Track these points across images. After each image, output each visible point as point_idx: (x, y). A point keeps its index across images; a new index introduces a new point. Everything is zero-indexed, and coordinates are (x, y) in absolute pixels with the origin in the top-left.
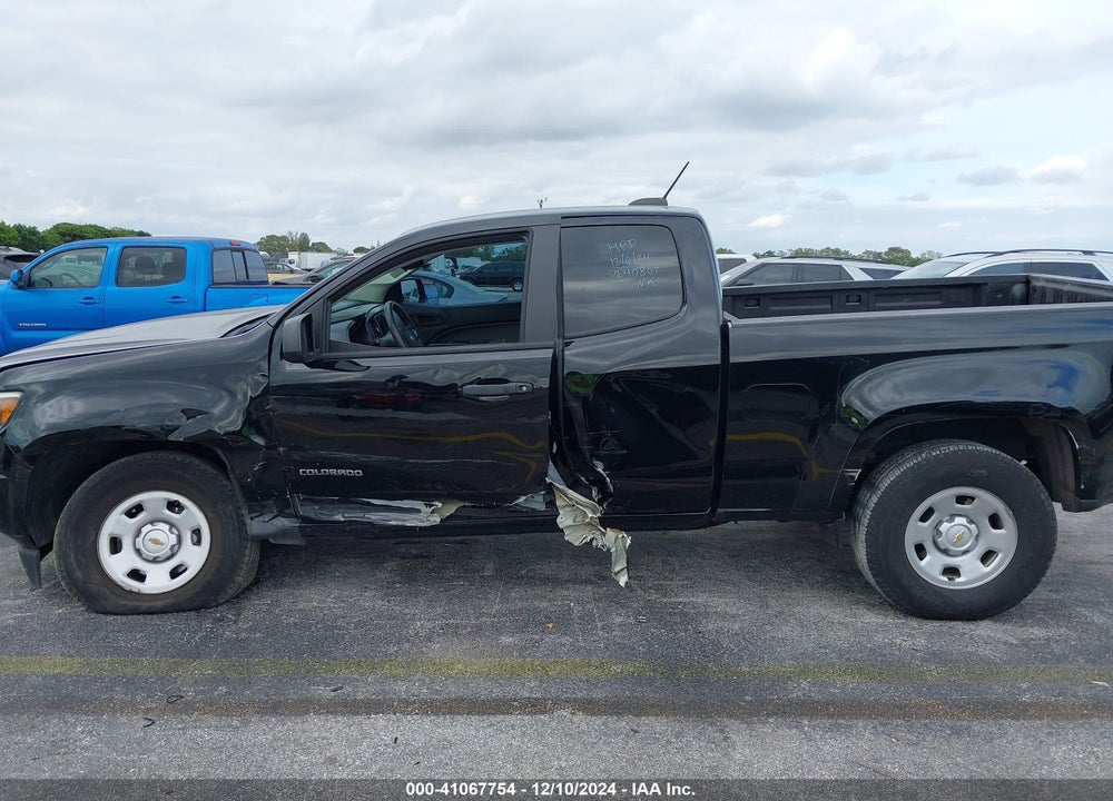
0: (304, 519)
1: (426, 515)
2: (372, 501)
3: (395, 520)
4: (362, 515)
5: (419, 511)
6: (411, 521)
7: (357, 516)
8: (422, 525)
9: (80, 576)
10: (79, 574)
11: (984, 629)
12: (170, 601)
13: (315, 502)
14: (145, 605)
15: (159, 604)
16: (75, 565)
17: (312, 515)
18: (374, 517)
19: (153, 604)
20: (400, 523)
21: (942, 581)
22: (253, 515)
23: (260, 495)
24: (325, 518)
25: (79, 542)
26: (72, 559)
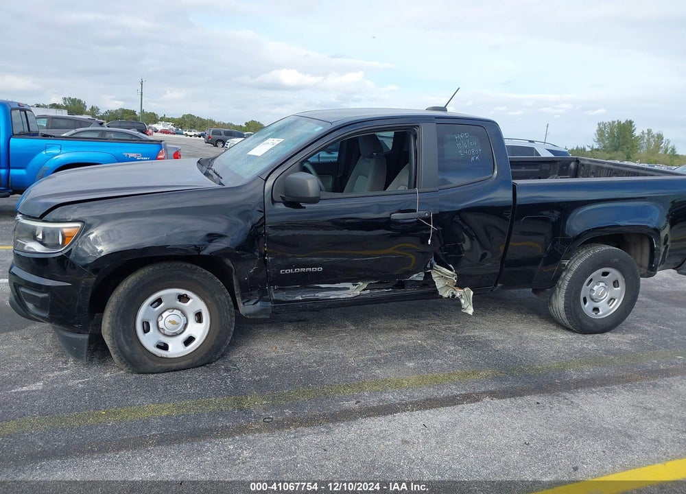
0: (276, 302)
1: (354, 290)
2: (321, 286)
3: (333, 295)
4: (313, 295)
5: (348, 289)
6: (343, 295)
7: (310, 296)
8: (350, 296)
9: (128, 350)
10: (127, 348)
11: (610, 336)
12: (189, 361)
13: (284, 290)
14: (174, 365)
15: (182, 364)
16: (124, 343)
17: (282, 299)
18: (321, 295)
19: (179, 364)
20: (336, 297)
21: (592, 315)
22: (244, 301)
23: (251, 288)
24: (290, 299)
25: (126, 327)
26: (122, 338)
